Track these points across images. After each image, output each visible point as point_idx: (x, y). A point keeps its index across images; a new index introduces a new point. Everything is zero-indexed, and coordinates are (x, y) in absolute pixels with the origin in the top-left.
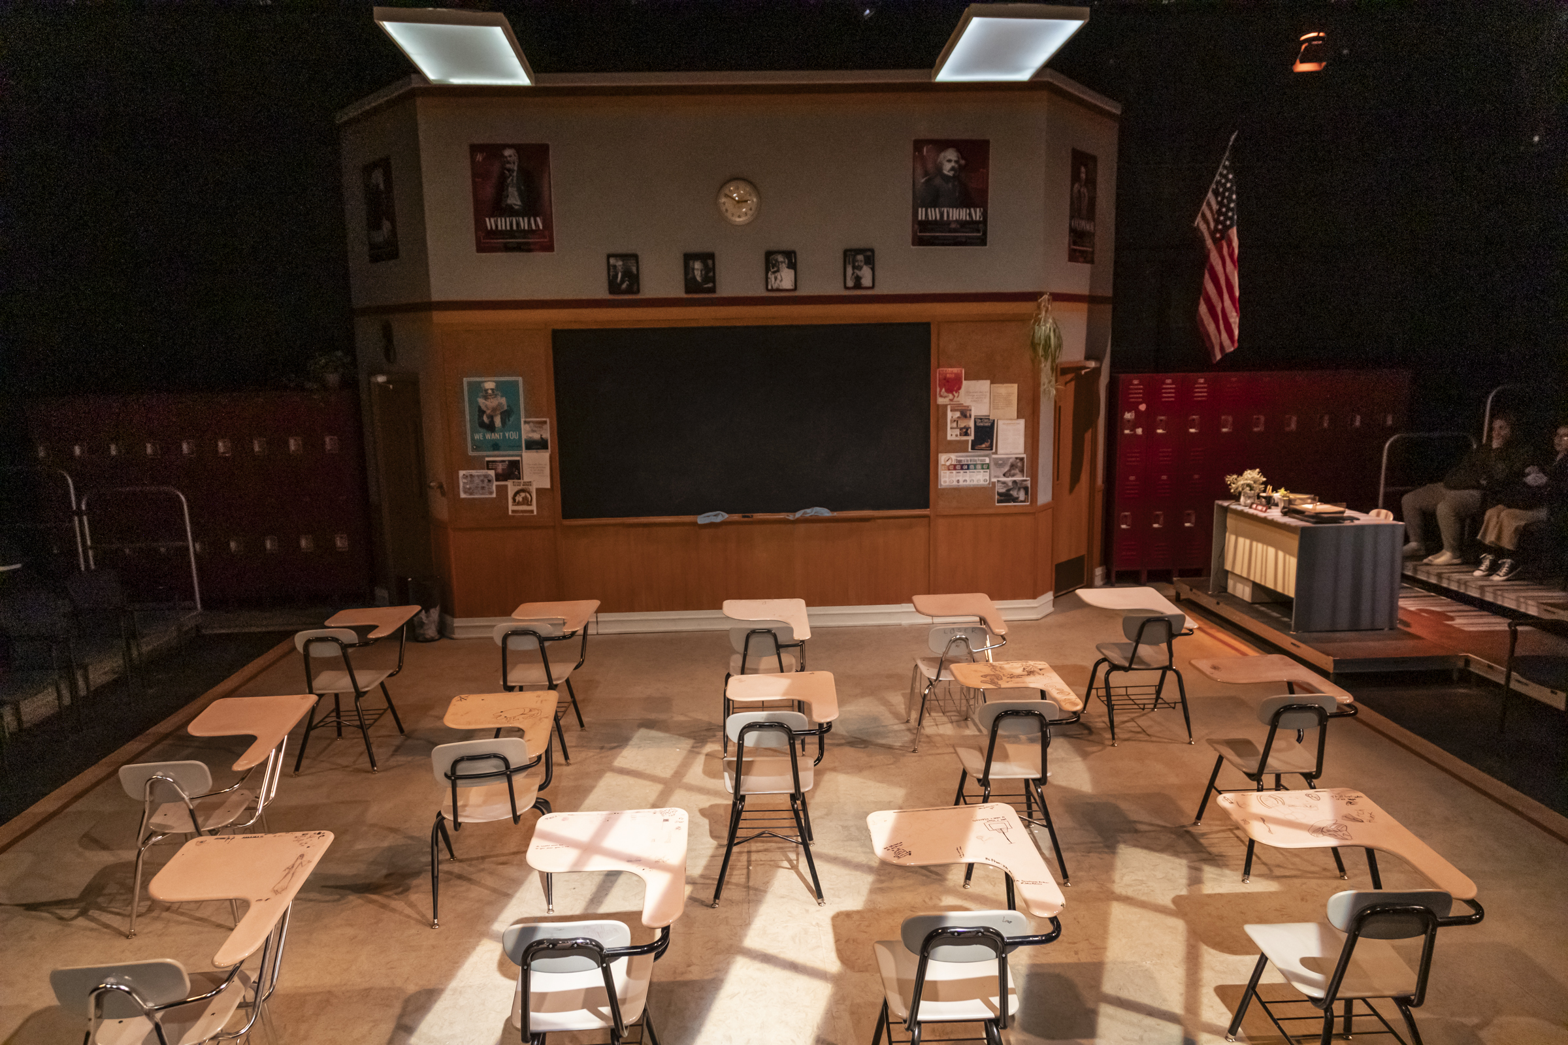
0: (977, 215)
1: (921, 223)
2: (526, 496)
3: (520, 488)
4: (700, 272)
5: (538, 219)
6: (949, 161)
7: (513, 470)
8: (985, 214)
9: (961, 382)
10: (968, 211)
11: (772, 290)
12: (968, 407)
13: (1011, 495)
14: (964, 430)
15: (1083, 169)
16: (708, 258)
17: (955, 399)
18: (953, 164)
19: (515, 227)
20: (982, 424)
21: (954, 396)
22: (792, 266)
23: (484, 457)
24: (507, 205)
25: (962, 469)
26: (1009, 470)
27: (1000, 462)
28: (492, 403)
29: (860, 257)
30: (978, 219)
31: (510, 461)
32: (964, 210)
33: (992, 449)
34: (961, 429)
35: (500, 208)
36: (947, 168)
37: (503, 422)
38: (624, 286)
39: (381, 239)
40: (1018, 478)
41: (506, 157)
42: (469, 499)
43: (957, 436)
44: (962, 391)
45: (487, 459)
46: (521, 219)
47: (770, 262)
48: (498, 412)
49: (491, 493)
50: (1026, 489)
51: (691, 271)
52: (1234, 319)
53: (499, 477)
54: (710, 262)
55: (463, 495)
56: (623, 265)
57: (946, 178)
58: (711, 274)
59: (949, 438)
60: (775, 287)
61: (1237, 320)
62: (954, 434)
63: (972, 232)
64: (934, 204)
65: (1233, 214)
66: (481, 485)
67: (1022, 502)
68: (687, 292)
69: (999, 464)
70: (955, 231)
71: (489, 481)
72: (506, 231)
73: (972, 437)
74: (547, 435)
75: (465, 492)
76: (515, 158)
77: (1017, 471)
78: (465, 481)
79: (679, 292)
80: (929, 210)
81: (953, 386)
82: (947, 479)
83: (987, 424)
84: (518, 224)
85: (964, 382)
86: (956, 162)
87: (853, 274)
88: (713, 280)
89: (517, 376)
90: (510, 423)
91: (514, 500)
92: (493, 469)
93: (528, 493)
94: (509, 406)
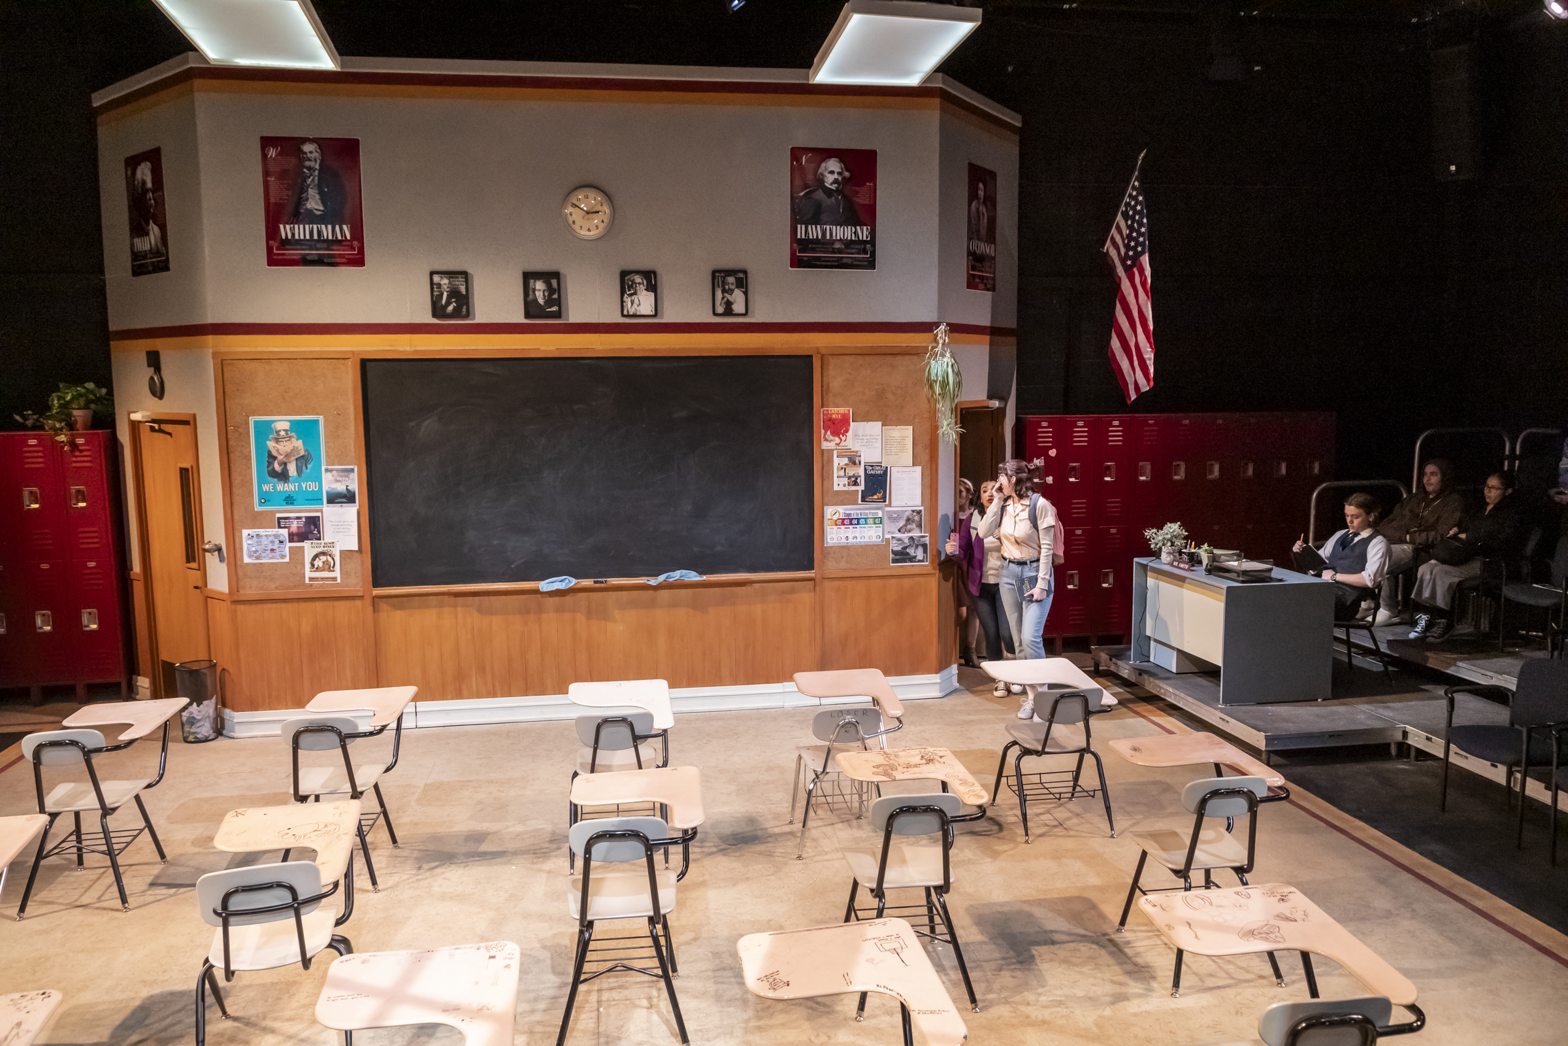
0: (863, 233)
1: (800, 241)
2: (327, 561)
3: (319, 550)
4: (542, 294)
5: (345, 227)
6: (832, 171)
7: (311, 528)
8: (873, 233)
9: (849, 425)
10: (854, 230)
11: (628, 316)
12: (857, 452)
13: (908, 554)
14: (853, 479)
15: (981, 186)
16: (552, 277)
17: (842, 443)
18: (836, 176)
19: (316, 237)
20: (873, 472)
21: (841, 440)
22: (652, 288)
23: (273, 513)
24: (307, 209)
25: (851, 524)
26: (906, 525)
27: (895, 516)
28: (284, 448)
29: (731, 280)
30: (865, 238)
31: (307, 518)
32: (849, 227)
33: (885, 501)
34: (849, 478)
35: (298, 215)
36: (829, 179)
37: (299, 471)
38: (450, 308)
39: (147, 247)
40: (916, 534)
41: (306, 153)
42: (254, 564)
43: (844, 485)
44: (849, 434)
45: (279, 515)
46: (323, 226)
47: (626, 283)
48: (293, 458)
49: (283, 557)
50: (924, 546)
51: (531, 292)
52: (1149, 355)
53: (291, 536)
54: (554, 282)
55: (247, 560)
56: (450, 283)
57: (829, 192)
58: (555, 296)
59: (836, 488)
60: (631, 313)
61: (1152, 356)
62: (841, 484)
63: (858, 253)
64: (816, 220)
65: (1144, 239)
66: (270, 547)
67: (919, 561)
68: (527, 316)
69: (893, 518)
70: (840, 251)
72: (305, 240)
73: (862, 487)
74: (354, 486)
75: (250, 556)
76: (316, 155)
77: (914, 526)
78: (250, 542)
79: (519, 317)
80: (810, 227)
81: (839, 427)
82: (834, 536)
83: (879, 472)
84: (319, 233)
85: (851, 423)
86: (839, 173)
87: (723, 298)
88: (558, 302)
89: (317, 414)
90: (308, 471)
91: (313, 565)
92: (285, 527)
93: (330, 556)
94: (306, 450)
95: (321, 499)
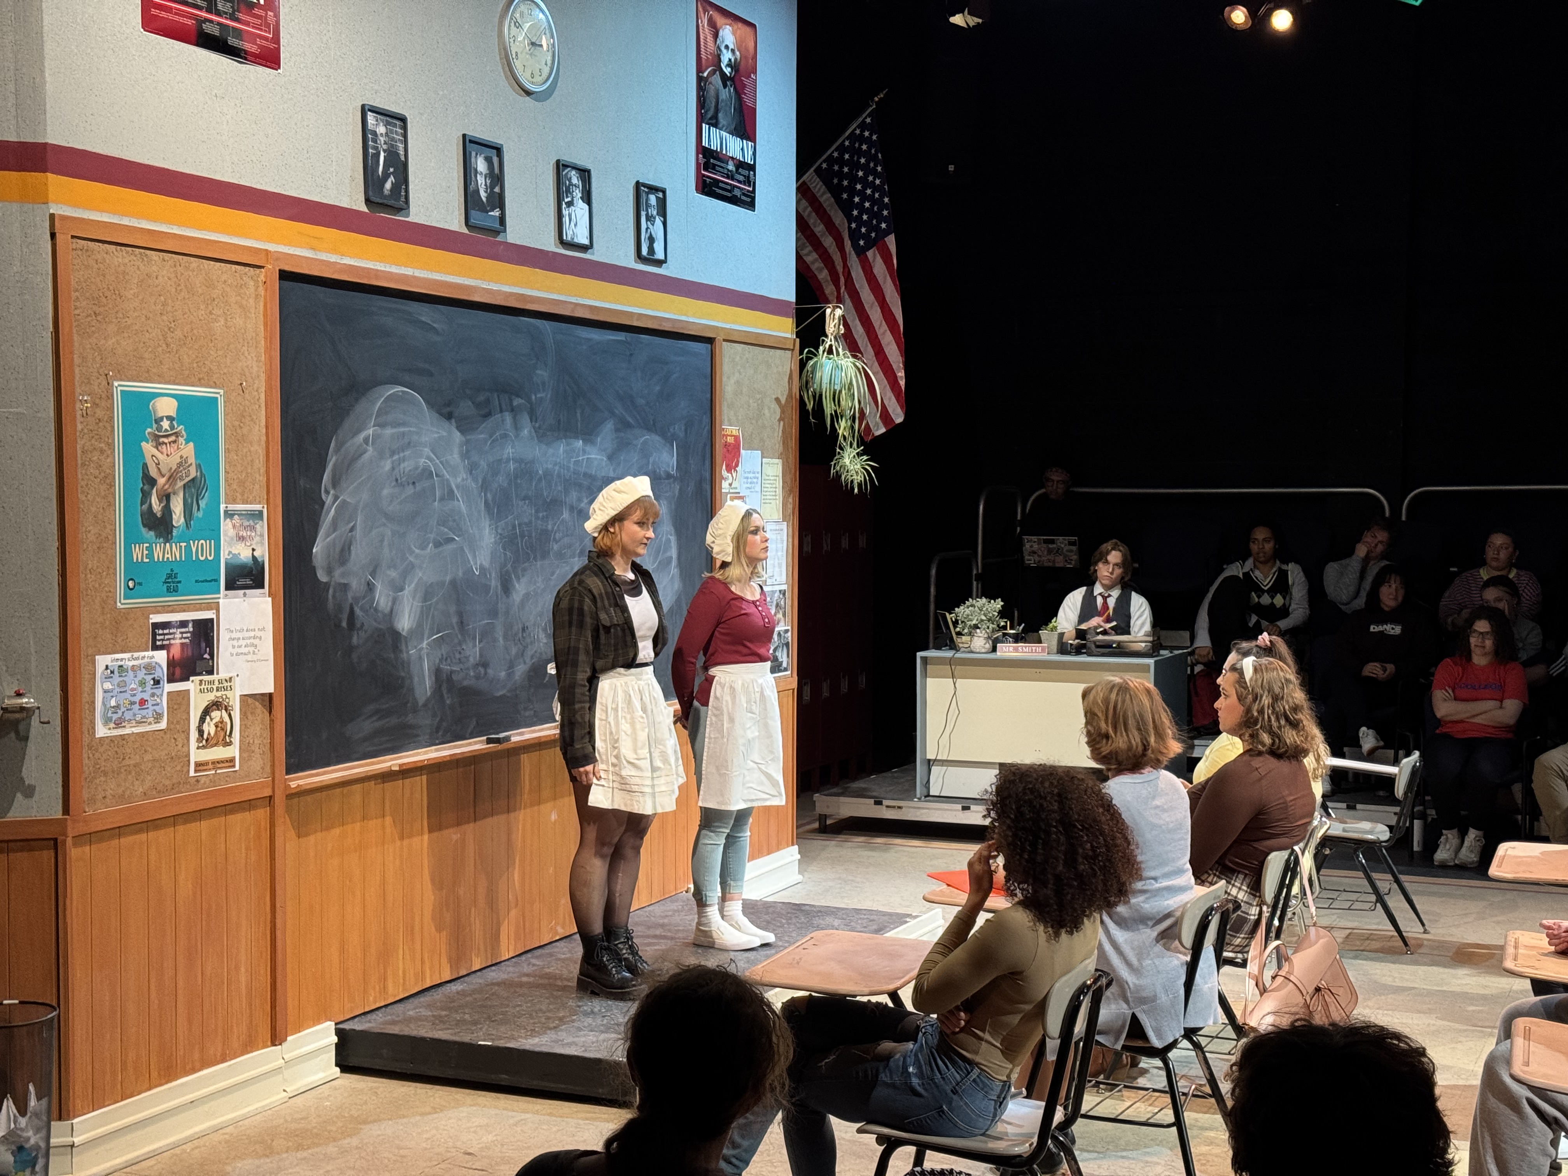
0: (748, 152)
1: (704, 151)
2: (222, 722)
3: (212, 696)
4: (483, 181)
6: (728, 45)
7: (200, 649)
8: (754, 153)
11: (565, 243)
13: (777, 659)
16: (492, 153)
17: (734, 483)
18: (730, 54)
21: (733, 478)
22: (587, 198)
23: (146, 612)
28: (169, 458)
29: (653, 200)
30: (749, 160)
31: (197, 623)
32: (739, 139)
36: (725, 58)
37: (189, 514)
38: (386, 187)
40: (782, 627)
42: (112, 739)
44: (741, 467)
45: (152, 618)
47: (562, 183)
48: (180, 484)
49: (158, 717)
50: (788, 646)
51: (472, 176)
53: (172, 670)
54: (495, 163)
55: (102, 731)
56: (384, 134)
57: (724, 79)
58: (497, 189)
60: (568, 237)
63: (744, 183)
64: (715, 121)
66: (139, 695)
67: (784, 669)
68: (467, 220)
70: (732, 175)
71: (157, 682)
74: (262, 552)
75: (107, 721)
77: (781, 614)
78: (108, 686)
79: (458, 221)
80: (711, 128)
81: (732, 458)
85: (742, 453)
86: (732, 51)
87: (646, 230)
88: (501, 204)
89: (215, 386)
90: (200, 514)
91: (201, 732)
92: (162, 648)
93: (226, 710)
94: (199, 467)
95: (217, 580)
